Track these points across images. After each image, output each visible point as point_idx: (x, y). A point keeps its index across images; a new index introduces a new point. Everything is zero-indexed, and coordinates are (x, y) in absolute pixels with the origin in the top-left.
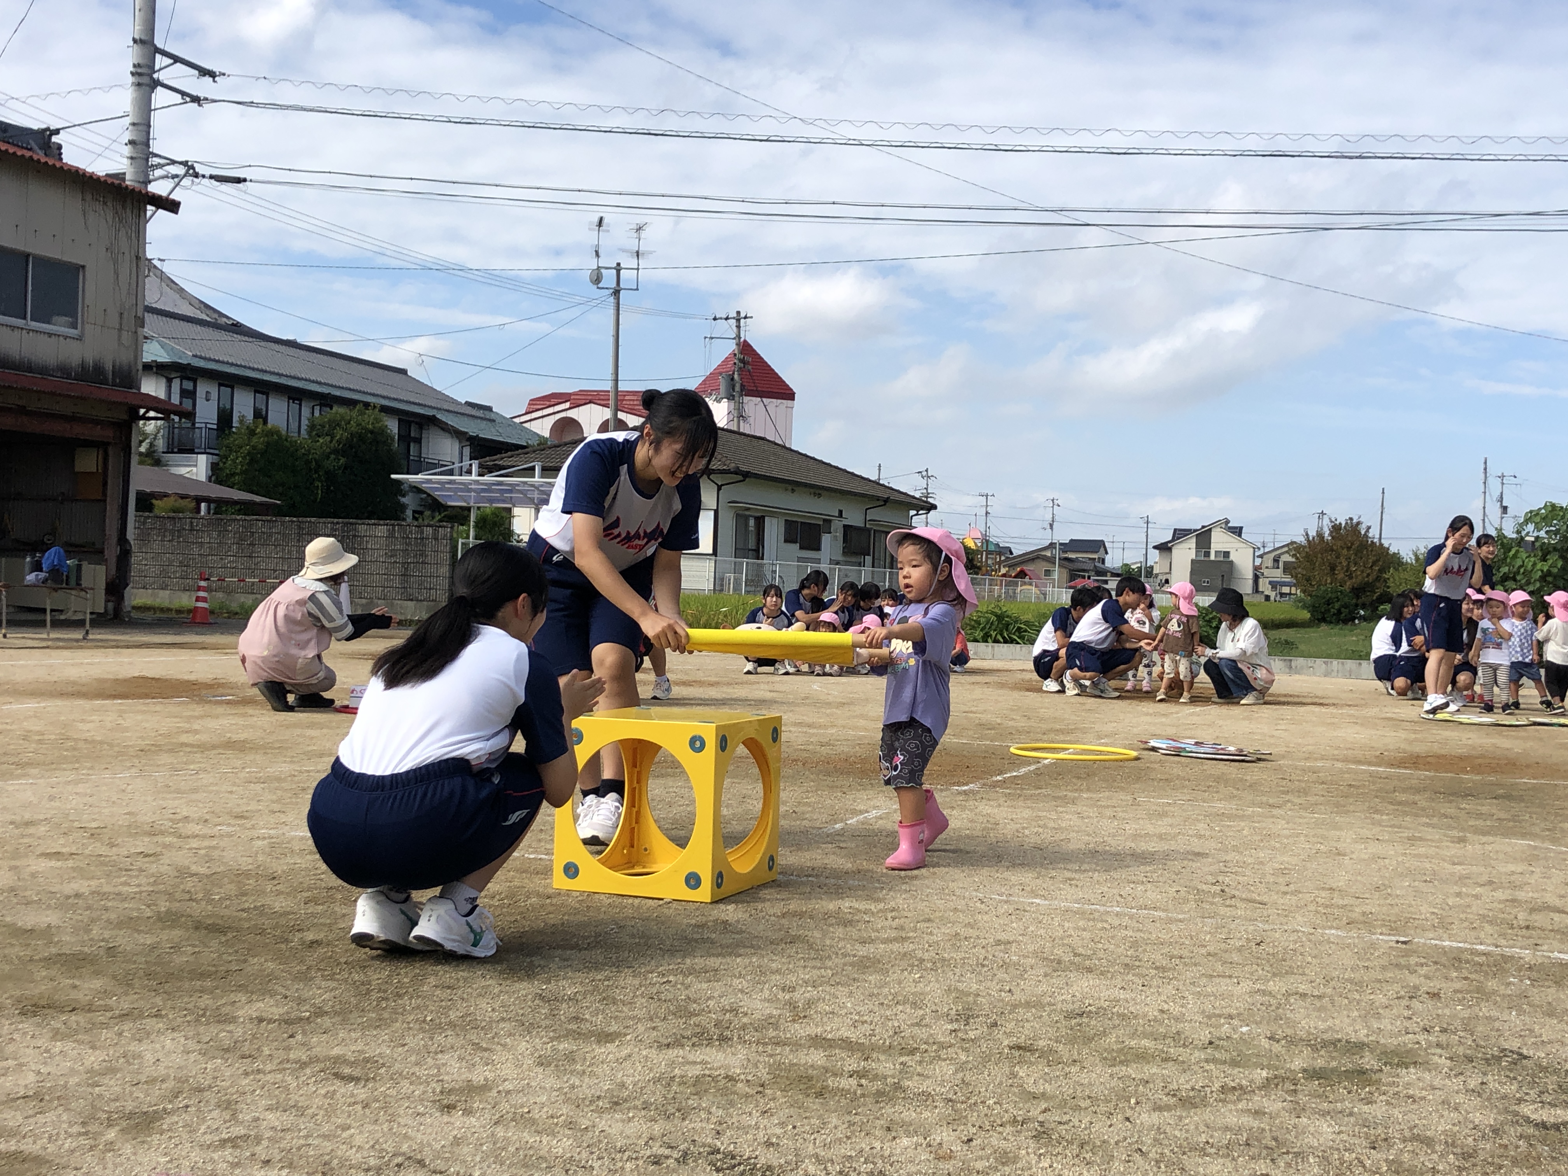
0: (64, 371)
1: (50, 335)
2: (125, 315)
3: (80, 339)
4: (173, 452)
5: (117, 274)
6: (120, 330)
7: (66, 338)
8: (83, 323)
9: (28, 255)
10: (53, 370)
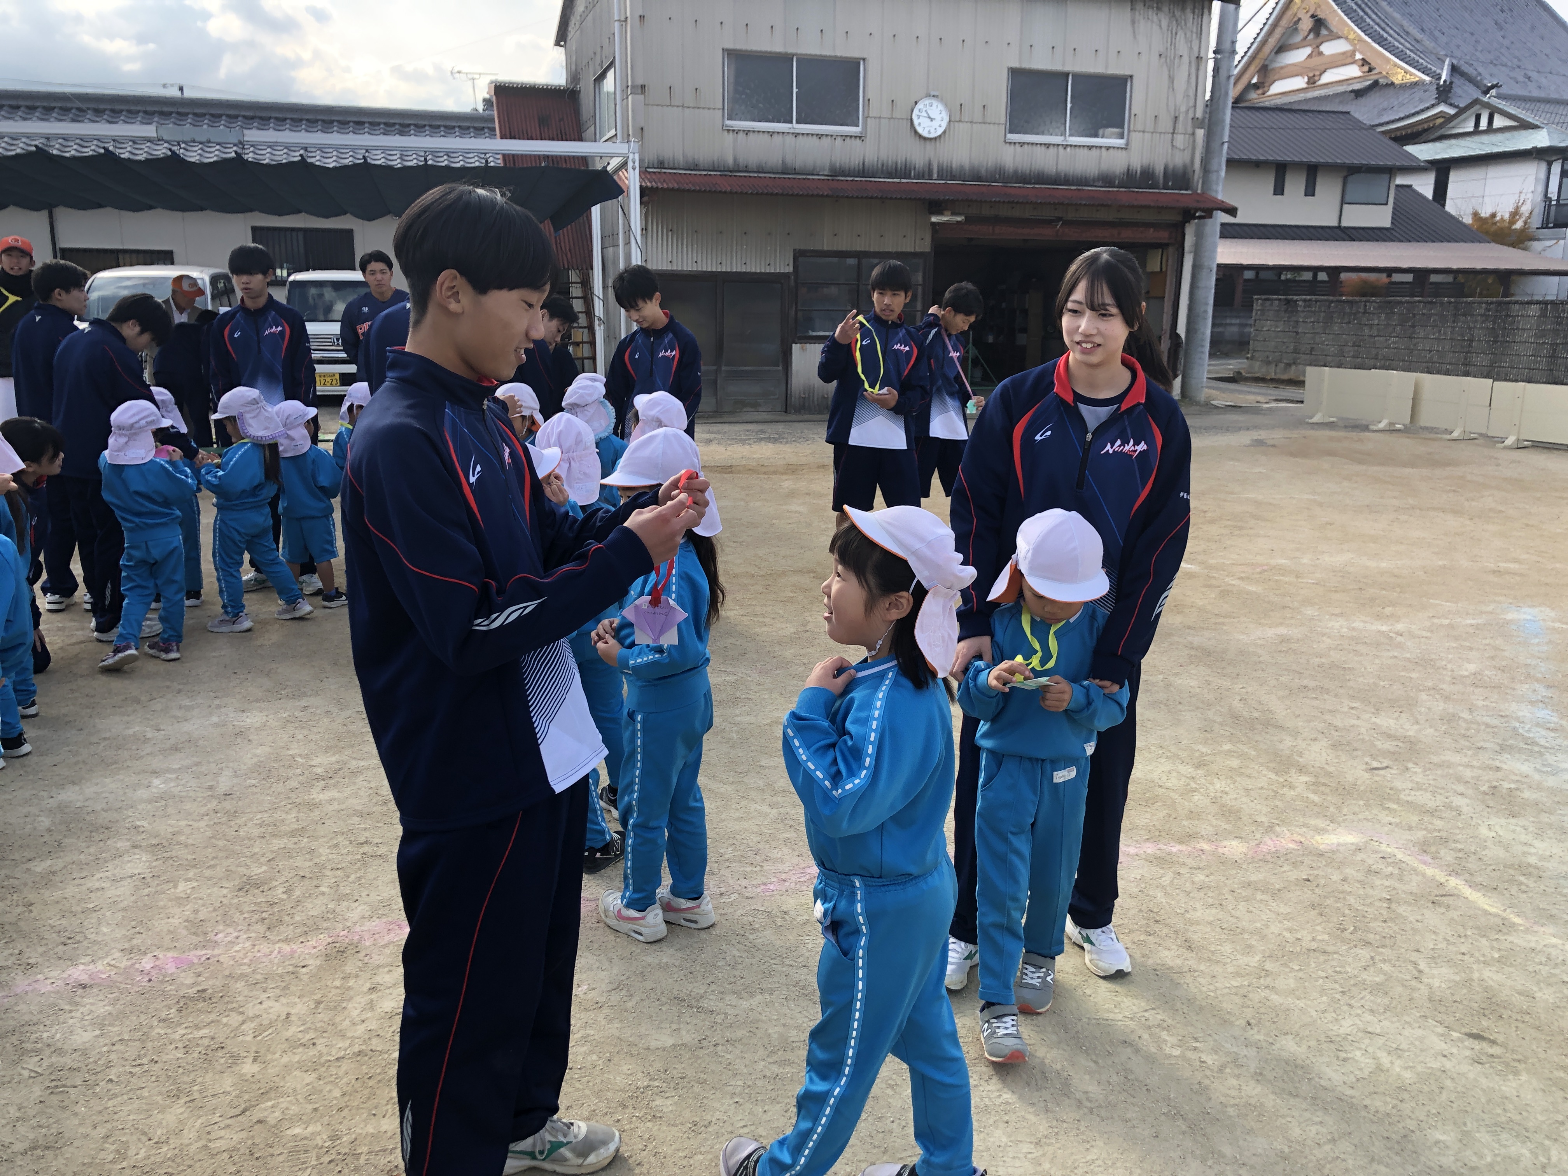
0: (1107, 180)
1: (1090, 148)
2: (1181, 118)
3: (1125, 149)
4: (1547, 227)
5: (1171, 79)
6: (1173, 133)
7: (1108, 148)
8: (1129, 131)
9: (1066, 75)
10: (1094, 180)
